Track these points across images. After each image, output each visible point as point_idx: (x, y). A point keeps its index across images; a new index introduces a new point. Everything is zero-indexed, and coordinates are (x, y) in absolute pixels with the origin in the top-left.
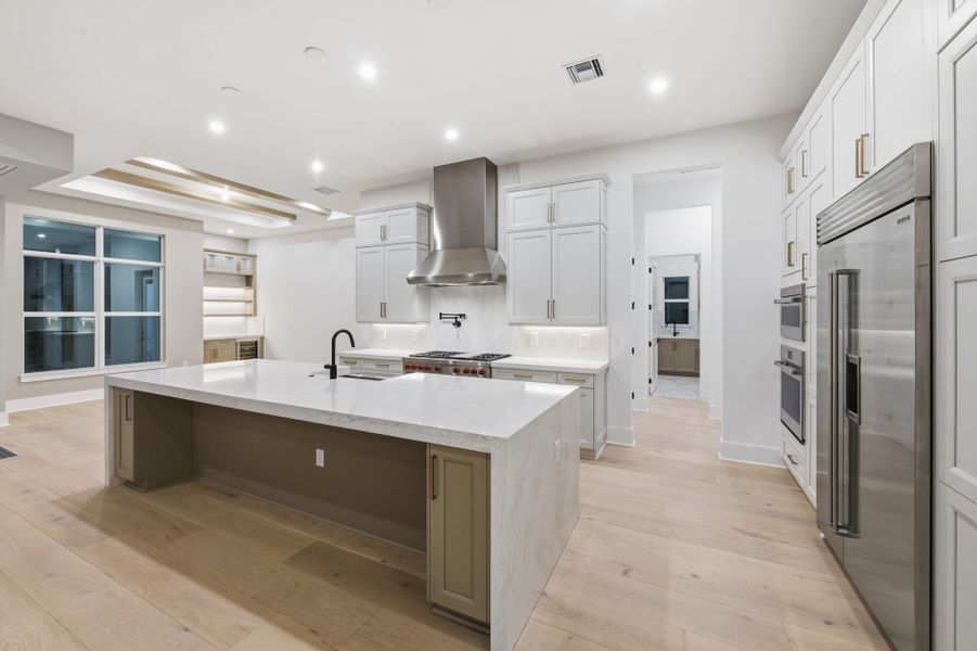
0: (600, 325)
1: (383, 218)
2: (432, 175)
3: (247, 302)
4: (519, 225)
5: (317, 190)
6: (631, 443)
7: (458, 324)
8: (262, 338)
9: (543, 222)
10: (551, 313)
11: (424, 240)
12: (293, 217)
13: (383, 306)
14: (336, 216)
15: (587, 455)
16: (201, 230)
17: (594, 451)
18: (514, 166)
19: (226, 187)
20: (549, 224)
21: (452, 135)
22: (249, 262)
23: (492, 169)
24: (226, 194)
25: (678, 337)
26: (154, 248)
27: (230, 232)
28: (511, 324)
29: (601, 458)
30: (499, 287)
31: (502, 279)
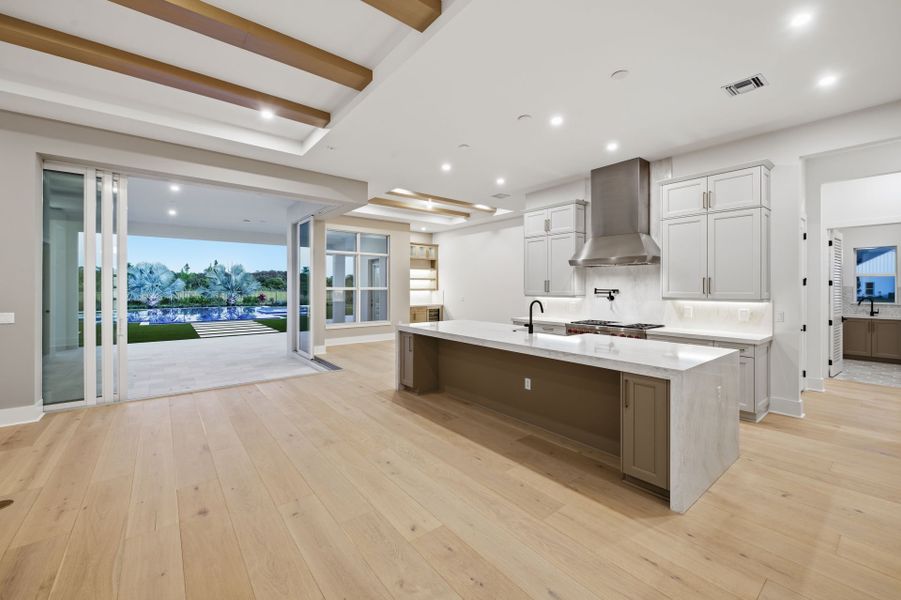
0: (761, 300)
1: (546, 214)
2: (590, 176)
3: (431, 280)
4: (672, 213)
5: (495, 196)
6: (800, 415)
7: (612, 298)
8: (442, 306)
9: (698, 208)
10: (707, 289)
11: (582, 229)
12: (467, 215)
13: (547, 284)
14: (500, 212)
15: (747, 417)
16: (409, 230)
17: (754, 414)
18: (667, 160)
19: (430, 200)
20: (705, 211)
21: (612, 147)
22: (433, 251)
23: (645, 165)
24: (430, 205)
25: (875, 317)
26: (384, 243)
27: (424, 229)
28: (664, 298)
29: (761, 422)
30: (651, 267)
31: (656, 260)
